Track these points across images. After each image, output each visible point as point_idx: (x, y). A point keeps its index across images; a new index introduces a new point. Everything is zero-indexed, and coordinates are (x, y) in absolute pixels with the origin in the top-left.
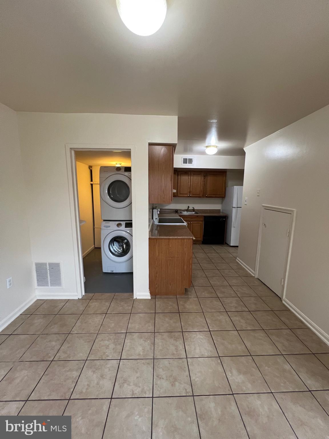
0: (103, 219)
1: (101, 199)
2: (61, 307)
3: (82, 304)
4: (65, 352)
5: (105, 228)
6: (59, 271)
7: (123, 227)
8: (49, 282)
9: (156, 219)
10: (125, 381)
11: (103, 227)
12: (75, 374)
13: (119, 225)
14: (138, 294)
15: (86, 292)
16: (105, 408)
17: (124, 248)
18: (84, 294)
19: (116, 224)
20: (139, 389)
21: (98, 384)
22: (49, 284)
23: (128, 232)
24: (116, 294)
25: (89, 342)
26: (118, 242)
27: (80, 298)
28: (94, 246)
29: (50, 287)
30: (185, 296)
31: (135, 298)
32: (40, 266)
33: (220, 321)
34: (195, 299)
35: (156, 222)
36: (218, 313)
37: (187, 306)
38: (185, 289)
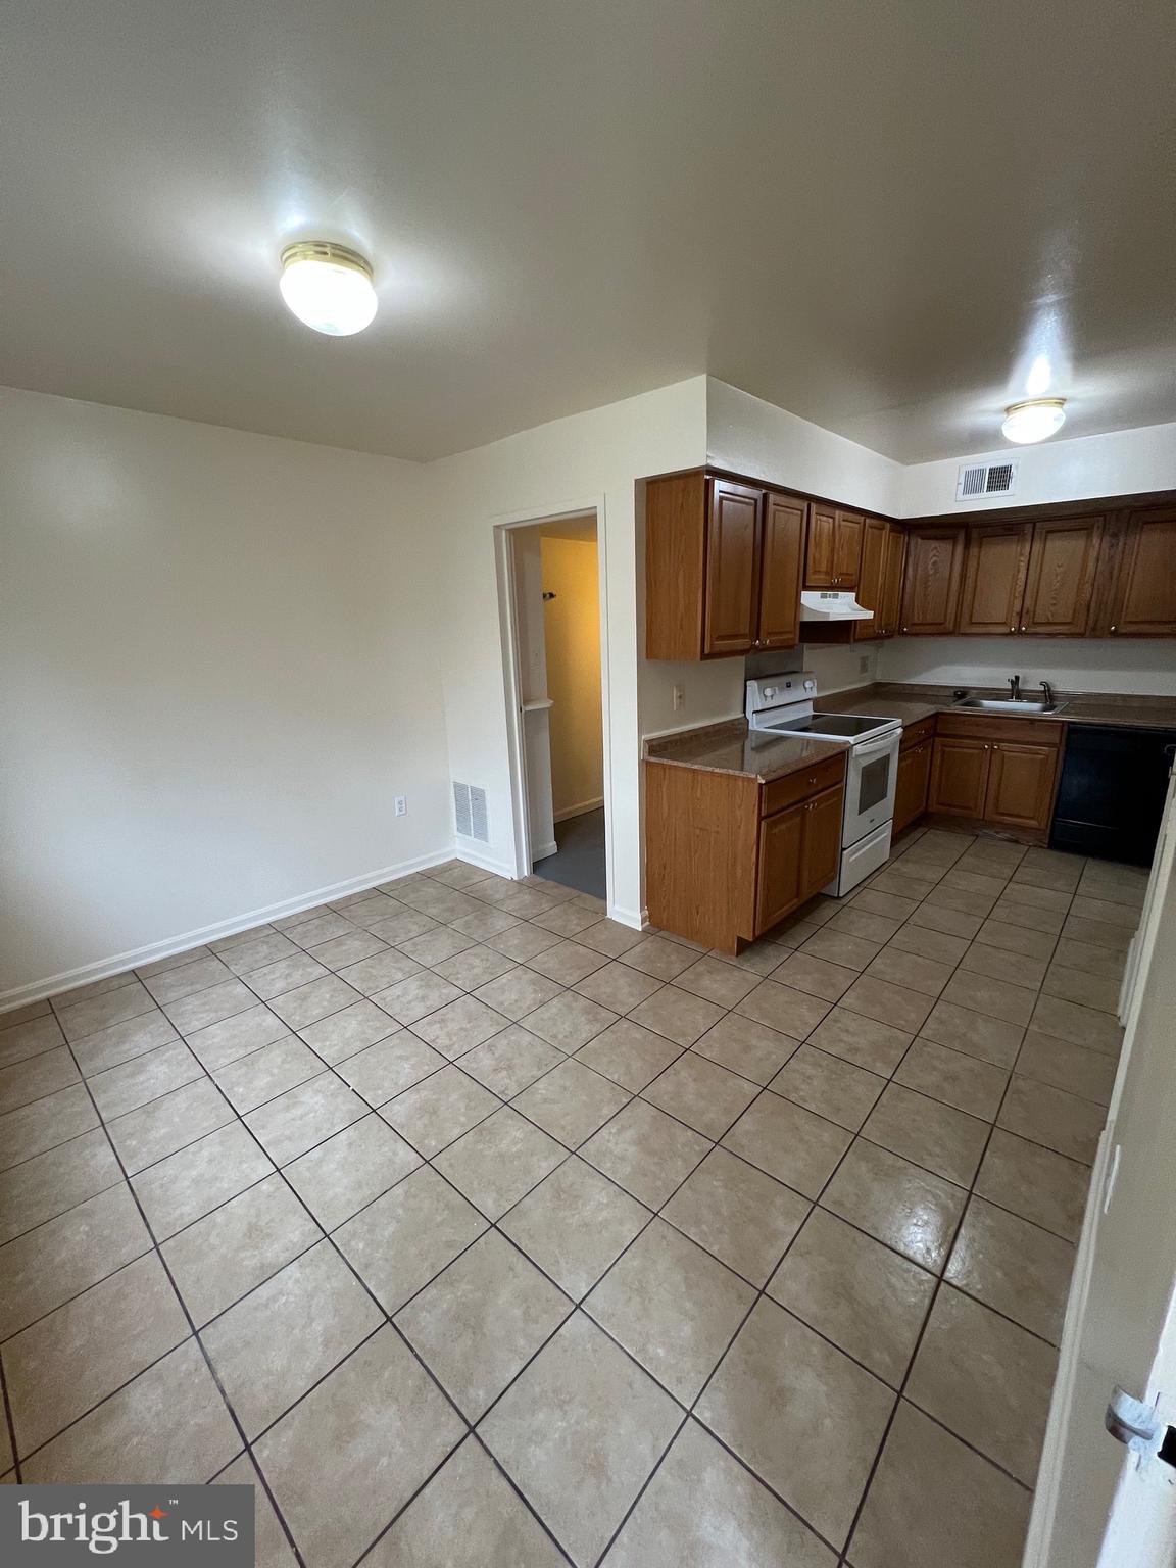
2: (474, 881)
4: (415, 945)
6: (484, 807)
8: (472, 828)
10: (443, 1021)
12: (399, 976)
14: (616, 907)
16: (389, 1031)
18: (526, 872)
20: (448, 1043)
21: (410, 1002)
22: (472, 832)
25: (455, 948)
29: (472, 838)
30: (734, 961)
31: (609, 916)
32: (460, 789)
33: (747, 1049)
34: (750, 976)
35: (756, 724)
36: (771, 1033)
37: (706, 982)
38: (738, 938)
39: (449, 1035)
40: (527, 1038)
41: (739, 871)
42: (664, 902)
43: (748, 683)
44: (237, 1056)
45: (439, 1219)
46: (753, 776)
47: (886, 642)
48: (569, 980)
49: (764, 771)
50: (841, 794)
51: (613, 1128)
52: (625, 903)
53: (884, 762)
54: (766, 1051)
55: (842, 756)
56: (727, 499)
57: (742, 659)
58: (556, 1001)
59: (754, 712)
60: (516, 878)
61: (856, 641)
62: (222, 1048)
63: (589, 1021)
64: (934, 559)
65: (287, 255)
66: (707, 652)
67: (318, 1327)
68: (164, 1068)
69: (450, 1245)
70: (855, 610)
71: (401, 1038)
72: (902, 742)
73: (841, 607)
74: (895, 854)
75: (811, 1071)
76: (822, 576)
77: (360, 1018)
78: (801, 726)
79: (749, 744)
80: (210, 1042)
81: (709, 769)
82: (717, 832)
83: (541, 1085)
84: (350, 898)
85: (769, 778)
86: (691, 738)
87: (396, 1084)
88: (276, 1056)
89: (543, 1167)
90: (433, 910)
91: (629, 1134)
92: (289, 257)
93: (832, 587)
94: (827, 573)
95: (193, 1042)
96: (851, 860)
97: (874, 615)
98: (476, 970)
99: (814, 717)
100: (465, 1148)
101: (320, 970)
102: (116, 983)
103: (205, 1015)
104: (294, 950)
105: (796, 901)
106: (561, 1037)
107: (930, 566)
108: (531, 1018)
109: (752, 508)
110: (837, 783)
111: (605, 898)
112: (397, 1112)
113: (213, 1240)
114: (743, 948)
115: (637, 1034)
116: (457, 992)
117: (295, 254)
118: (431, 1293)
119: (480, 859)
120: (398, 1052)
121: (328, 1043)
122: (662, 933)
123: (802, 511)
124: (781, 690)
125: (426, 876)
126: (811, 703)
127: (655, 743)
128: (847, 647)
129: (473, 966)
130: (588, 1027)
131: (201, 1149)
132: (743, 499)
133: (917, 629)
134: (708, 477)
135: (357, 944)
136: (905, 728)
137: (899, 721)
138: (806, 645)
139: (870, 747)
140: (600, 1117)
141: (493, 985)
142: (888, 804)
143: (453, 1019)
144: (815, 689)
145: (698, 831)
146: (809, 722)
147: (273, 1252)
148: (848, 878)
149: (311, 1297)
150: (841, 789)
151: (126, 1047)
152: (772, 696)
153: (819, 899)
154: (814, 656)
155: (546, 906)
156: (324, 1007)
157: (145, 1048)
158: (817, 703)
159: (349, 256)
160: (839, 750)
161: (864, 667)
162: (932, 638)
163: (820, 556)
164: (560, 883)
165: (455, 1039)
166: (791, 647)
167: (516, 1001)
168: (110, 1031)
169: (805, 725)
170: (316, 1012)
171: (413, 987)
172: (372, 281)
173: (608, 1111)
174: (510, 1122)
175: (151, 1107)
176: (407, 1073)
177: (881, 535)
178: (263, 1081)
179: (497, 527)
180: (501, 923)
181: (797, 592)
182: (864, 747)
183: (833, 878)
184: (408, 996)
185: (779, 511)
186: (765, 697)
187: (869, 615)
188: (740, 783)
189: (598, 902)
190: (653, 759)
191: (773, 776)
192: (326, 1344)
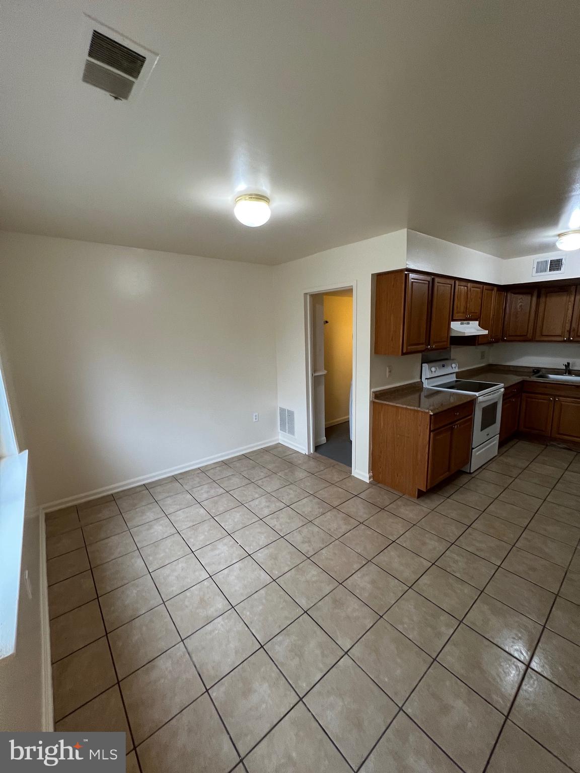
2: (288, 454)
6: (294, 419)
14: (354, 470)
15: (316, 451)
18: (312, 451)
20: (280, 528)
22: (287, 431)
27: (309, 454)
29: (287, 434)
30: (416, 500)
31: (353, 474)
32: (282, 411)
33: (424, 544)
34: (425, 509)
35: (426, 385)
36: (436, 538)
37: (402, 510)
38: (418, 490)
39: (281, 525)
40: (316, 529)
41: (419, 457)
42: (380, 470)
43: (423, 365)
44: (189, 526)
45: (281, 606)
46: (427, 411)
47: (495, 344)
48: (336, 503)
49: (432, 408)
50: (471, 421)
51: (359, 574)
52: (361, 469)
53: (495, 405)
54: (433, 546)
55: (472, 402)
56: (415, 282)
57: (420, 355)
58: (329, 513)
59: (426, 379)
60: (307, 454)
61: (479, 344)
62: (183, 521)
63: (345, 524)
64: (520, 304)
65: (238, 199)
66: (404, 351)
67: (232, 645)
68: (160, 528)
69: (286, 618)
70: (478, 330)
71: (260, 524)
72: (504, 395)
73: (472, 329)
74: (500, 453)
75: (457, 558)
76: (461, 314)
77: (241, 513)
78: (449, 386)
79: (423, 394)
80: (178, 518)
81: (405, 406)
82: (408, 437)
83: (323, 551)
84: (233, 458)
85: (435, 412)
86: (395, 391)
87: (259, 544)
88: (206, 527)
89: (328, 589)
90: (270, 467)
91: (367, 578)
92: (239, 200)
93: (466, 319)
94: (464, 313)
95: (172, 518)
96: (477, 454)
97: (489, 332)
98: (292, 496)
99: (456, 381)
100: (291, 576)
101: (222, 491)
102: (138, 490)
103: (175, 506)
104: (210, 481)
105: (447, 473)
106: (332, 530)
107: (518, 307)
108: (317, 520)
109: (427, 285)
110: (469, 416)
111: (350, 465)
112: (260, 556)
113: (187, 603)
114: (421, 494)
115: (369, 532)
116: (283, 505)
117: (241, 199)
118: (279, 638)
119: (290, 444)
120: (259, 530)
121: (227, 523)
122: (379, 485)
123: (451, 285)
124: (439, 368)
125: (266, 450)
126: (455, 375)
127: (378, 393)
128: (474, 347)
129: (290, 494)
130: (345, 526)
131: (178, 564)
132: (423, 282)
133: (512, 338)
134: (406, 273)
135: (237, 479)
136: (506, 388)
137: (502, 385)
138: (452, 346)
139: (487, 398)
140: (353, 569)
141: (299, 503)
142: (497, 427)
143: (282, 518)
144: (457, 368)
145: (398, 436)
146: (454, 384)
147: (211, 611)
148: (475, 464)
149: (228, 632)
150: (471, 419)
151: (144, 518)
152: (435, 371)
153: (460, 473)
154: (457, 352)
155: (322, 468)
156: (225, 507)
157: (152, 518)
158: (458, 375)
159: (262, 198)
160: (469, 400)
161: (483, 357)
162: (520, 343)
163: (460, 304)
164: (329, 457)
165: (283, 526)
166: (445, 348)
167: (310, 512)
168: (137, 510)
169: (451, 385)
170: (221, 509)
171: (263, 502)
172: (269, 205)
173: (356, 566)
174: (310, 567)
175: (156, 544)
176: (263, 540)
177: (492, 293)
178: (202, 537)
179: (306, 294)
180: (300, 474)
181: (449, 322)
182: (483, 397)
183: (467, 463)
184: (261, 505)
185: (440, 286)
186: (432, 371)
187: (486, 332)
188: (420, 414)
189: (348, 468)
190: (377, 401)
191: (437, 411)
192: (236, 652)
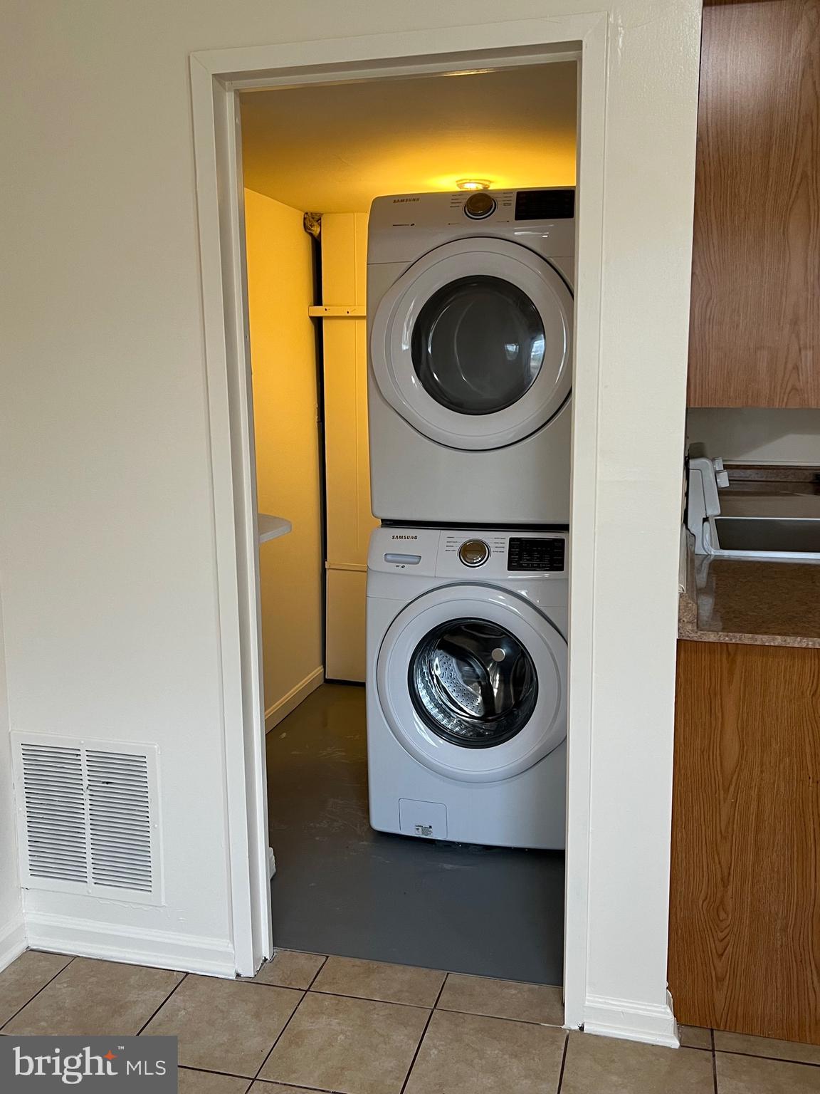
0: (377, 514)
1: (374, 391)
3: (257, 1015)
5: (392, 567)
6: (140, 799)
7: (496, 564)
8: (89, 860)
9: (705, 520)
11: (377, 563)
13: (472, 552)
14: (591, 1000)
15: (277, 940)
17: (495, 691)
18: (266, 950)
19: (457, 547)
22: (90, 869)
23: (523, 593)
24: (455, 979)
26: (461, 655)
27: (249, 971)
28: (320, 669)
29: (90, 887)
